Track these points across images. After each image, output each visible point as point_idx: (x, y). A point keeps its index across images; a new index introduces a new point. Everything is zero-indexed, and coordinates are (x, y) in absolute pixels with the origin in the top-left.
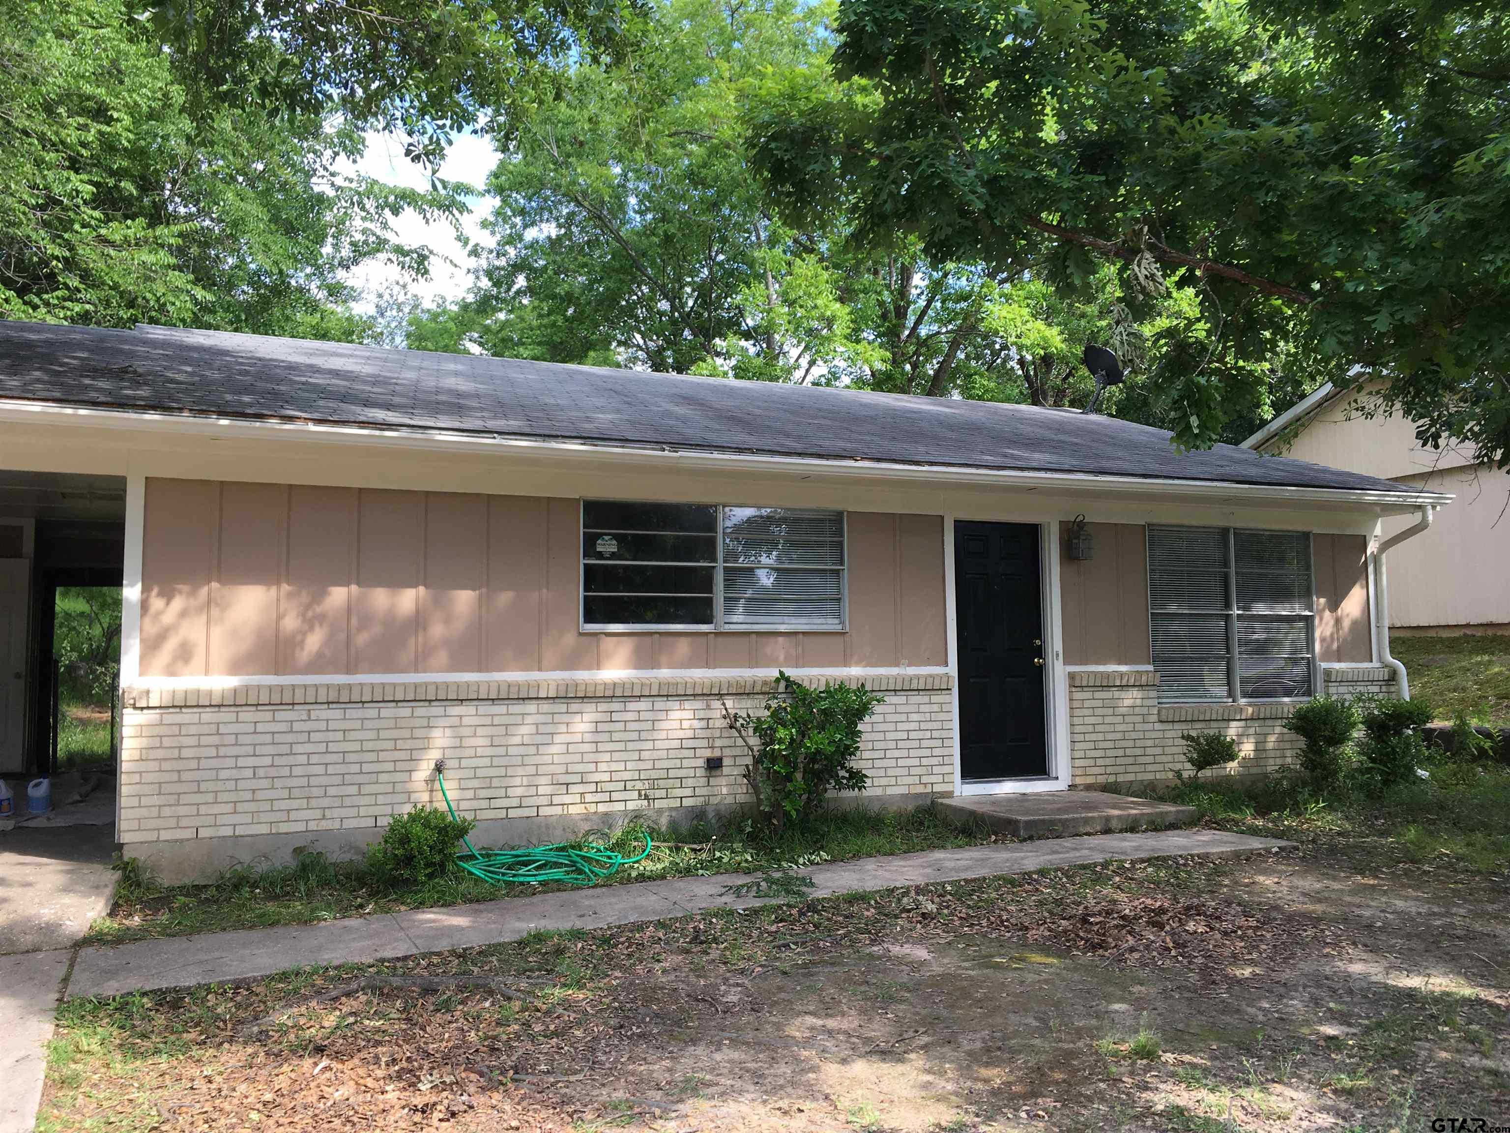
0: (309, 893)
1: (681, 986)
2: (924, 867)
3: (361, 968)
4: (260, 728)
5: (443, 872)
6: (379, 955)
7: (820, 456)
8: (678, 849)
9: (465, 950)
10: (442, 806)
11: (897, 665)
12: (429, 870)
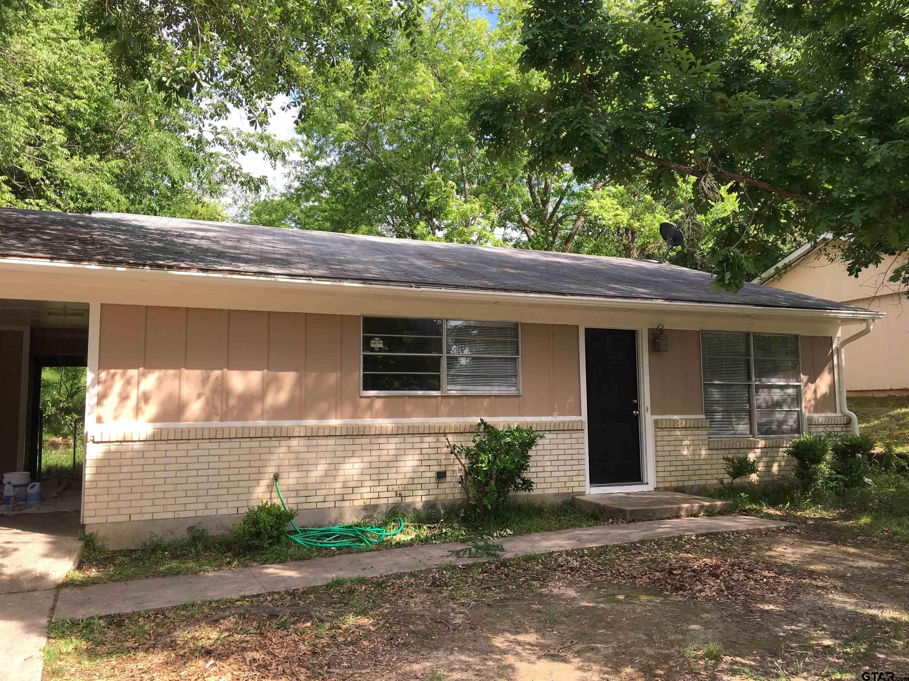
0: (198, 554)
1: (427, 613)
2: (570, 539)
3: (232, 602)
4: (169, 454)
5: (279, 542)
6: (242, 593)
7: (506, 290)
8: (420, 527)
9: (294, 590)
10: (277, 502)
11: (551, 415)
12: (270, 541)
